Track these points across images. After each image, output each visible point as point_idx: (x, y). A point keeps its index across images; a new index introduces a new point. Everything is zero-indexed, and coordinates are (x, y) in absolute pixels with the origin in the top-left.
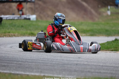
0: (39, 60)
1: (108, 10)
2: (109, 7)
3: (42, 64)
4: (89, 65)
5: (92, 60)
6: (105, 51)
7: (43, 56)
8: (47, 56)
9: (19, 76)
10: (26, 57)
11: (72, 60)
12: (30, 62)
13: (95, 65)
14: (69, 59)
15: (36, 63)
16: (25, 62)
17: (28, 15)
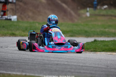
0: (20, 60)
1: (87, 11)
2: (88, 9)
3: (23, 64)
4: (69, 65)
5: (72, 60)
6: (85, 52)
7: (24, 56)
8: (28, 55)
9: (1, 75)
10: (7, 57)
11: (52, 60)
12: (12, 62)
13: (75, 65)
14: (49, 59)
15: (18, 63)
16: (7, 61)
17: (9, 15)
